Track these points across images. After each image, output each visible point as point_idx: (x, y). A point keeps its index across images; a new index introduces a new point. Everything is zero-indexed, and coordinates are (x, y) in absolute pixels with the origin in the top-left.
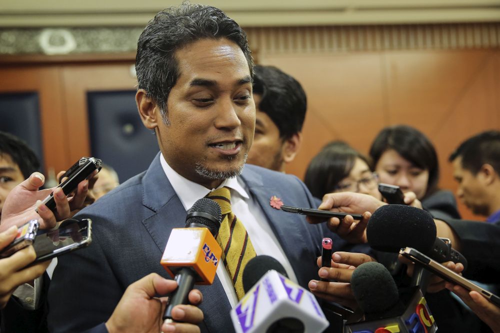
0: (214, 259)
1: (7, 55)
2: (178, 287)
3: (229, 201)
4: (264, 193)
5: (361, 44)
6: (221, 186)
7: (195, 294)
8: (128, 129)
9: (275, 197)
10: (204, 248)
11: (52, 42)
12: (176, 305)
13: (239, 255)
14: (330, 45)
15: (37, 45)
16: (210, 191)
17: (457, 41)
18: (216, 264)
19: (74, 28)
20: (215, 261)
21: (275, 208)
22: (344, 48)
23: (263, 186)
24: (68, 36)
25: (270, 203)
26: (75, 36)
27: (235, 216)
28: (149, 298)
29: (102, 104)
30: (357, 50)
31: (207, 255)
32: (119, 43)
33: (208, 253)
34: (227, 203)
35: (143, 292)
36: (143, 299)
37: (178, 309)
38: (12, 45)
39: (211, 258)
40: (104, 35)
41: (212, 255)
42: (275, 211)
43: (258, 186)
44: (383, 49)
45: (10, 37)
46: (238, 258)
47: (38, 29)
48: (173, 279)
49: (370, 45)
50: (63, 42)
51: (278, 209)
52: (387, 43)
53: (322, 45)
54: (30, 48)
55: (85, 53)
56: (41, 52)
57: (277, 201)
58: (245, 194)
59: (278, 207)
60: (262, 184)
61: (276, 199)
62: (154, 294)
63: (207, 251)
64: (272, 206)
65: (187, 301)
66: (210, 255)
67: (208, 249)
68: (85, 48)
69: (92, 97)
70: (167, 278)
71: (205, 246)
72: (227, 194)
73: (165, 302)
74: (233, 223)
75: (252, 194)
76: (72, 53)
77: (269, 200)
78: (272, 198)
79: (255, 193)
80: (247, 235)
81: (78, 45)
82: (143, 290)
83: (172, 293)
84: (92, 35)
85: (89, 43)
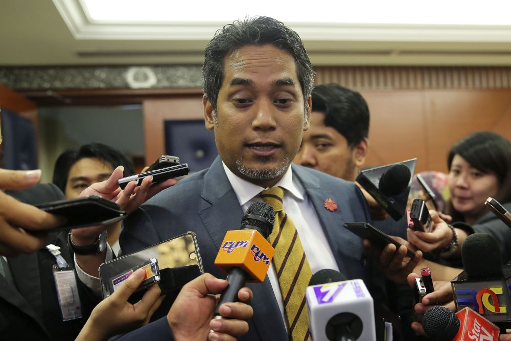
0: (265, 259)
1: (99, 89)
2: (228, 286)
3: (281, 200)
4: (320, 195)
5: (404, 83)
6: (276, 186)
7: (244, 292)
8: (200, 154)
9: (330, 199)
10: (252, 249)
11: (136, 79)
12: (225, 302)
13: (286, 251)
14: (378, 84)
15: (124, 80)
16: (263, 189)
17: (481, 82)
18: (267, 263)
19: (155, 66)
20: (266, 260)
21: (329, 210)
22: (389, 86)
23: (319, 188)
24: (149, 72)
25: (324, 205)
26: (156, 74)
27: (286, 215)
28: (202, 296)
29: (177, 131)
30: (401, 88)
31: (257, 255)
32: (193, 80)
33: (258, 253)
34: (279, 202)
35: (196, 291)
36: (196, 297)
37: (225, 307)
38: (103, 81)
39: (261, 257)
40: (181, 72)
41: (263, 255)
42: (328, 213)
43: (315, 188)
44: (423, 88)
45: (102, 74)
46: (285, 254)
47: (126, 67)
48: (224, 278)
49: (412, 84)
50: (146, 78)
51: (331, 211)
52: (427, 84)
53: (370, 84)
54: (118, 83)
55: (165, 88)
56: (127, 87)
57: (330, 203)
58: (299, 195)
59: (331, 209)
60: (319, 186)
61: (330, 201)
62: (207, 292)
63: (256, 252)
64: (326, 208)
65: (236, 299)
66: (259, 255)
67: (258, 249)
68: (165, 83)
69: (169, 125)
70: (219, 277)
71: (254, 247)
72: (280, 193)
73: (218, 299)
74: (284, 220)
75: (308, 196)
76: (153, 88)
77: (324, 201)
78: (327, 200)
79: (311, 194)
80: (296, 233)
81: (159, 81)
82: (196, 289)
83: (223, 291)
84: (171, 72)
85: (168, 79)
